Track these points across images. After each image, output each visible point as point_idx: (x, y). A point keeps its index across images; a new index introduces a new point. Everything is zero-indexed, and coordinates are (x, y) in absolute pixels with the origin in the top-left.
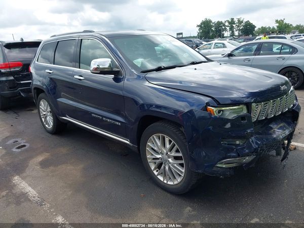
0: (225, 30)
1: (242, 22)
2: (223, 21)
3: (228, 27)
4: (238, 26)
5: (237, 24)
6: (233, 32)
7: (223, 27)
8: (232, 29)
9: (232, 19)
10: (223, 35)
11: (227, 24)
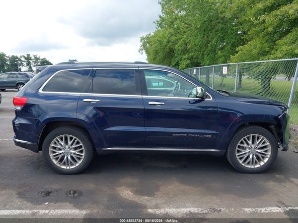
0: (22, 64)
1: (38, 59)
2: (19, 56)
3: (25, 62)
4: (35, 62)
5: (34, 60)
6: (30, 67)
7: (20, 62)
8: (29, 64)
9: (28, 55)
10: (20, 69)
11: (23, 59)
